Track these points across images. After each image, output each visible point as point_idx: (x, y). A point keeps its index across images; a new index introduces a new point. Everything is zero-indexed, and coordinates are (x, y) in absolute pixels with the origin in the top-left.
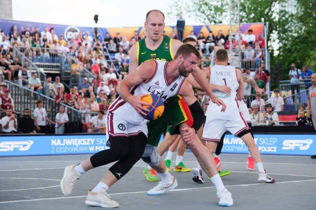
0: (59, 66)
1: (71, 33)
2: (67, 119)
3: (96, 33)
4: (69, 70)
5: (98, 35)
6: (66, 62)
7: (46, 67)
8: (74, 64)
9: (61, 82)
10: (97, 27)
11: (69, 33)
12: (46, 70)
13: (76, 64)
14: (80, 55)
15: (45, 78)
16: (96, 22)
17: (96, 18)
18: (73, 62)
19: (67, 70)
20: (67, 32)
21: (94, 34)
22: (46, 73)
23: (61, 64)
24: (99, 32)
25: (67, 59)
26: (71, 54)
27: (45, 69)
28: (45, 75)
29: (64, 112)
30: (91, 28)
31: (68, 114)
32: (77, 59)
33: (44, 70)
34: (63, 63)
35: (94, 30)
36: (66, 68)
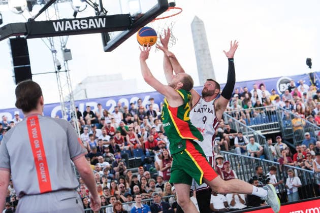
0: (277, 124)
1: (285, 85)
2: (300, 183)
3: (312, 79)
4: (290, 126)
5: (315, 82)
6: (285, 119)
7: (263, 129)
8: (294, 119)
9: (283, 141)
10: (312, 72)
11: (281, 85)
12: (264, 132)
13: (297, 118)
14: (299, 107)
15: (265, 140)
16: (310, 67)
17: (309, 63)
18: (293, 117)
19: (287, 127)
20: (279, 85)
21: (311, 81)
22: (264, 135)
23: (280, 122)
24: (316, 78)
25: (284, 115)
26: (288, 108)
27: (262, 130)
28: (264, 137)
29: (294, 176)
30: (305, 74)
31: (299, 177)
32: (297, 113)
33: (262, 132)
34: (281, 121)
35: (309, 77)
36: (286, 125)
